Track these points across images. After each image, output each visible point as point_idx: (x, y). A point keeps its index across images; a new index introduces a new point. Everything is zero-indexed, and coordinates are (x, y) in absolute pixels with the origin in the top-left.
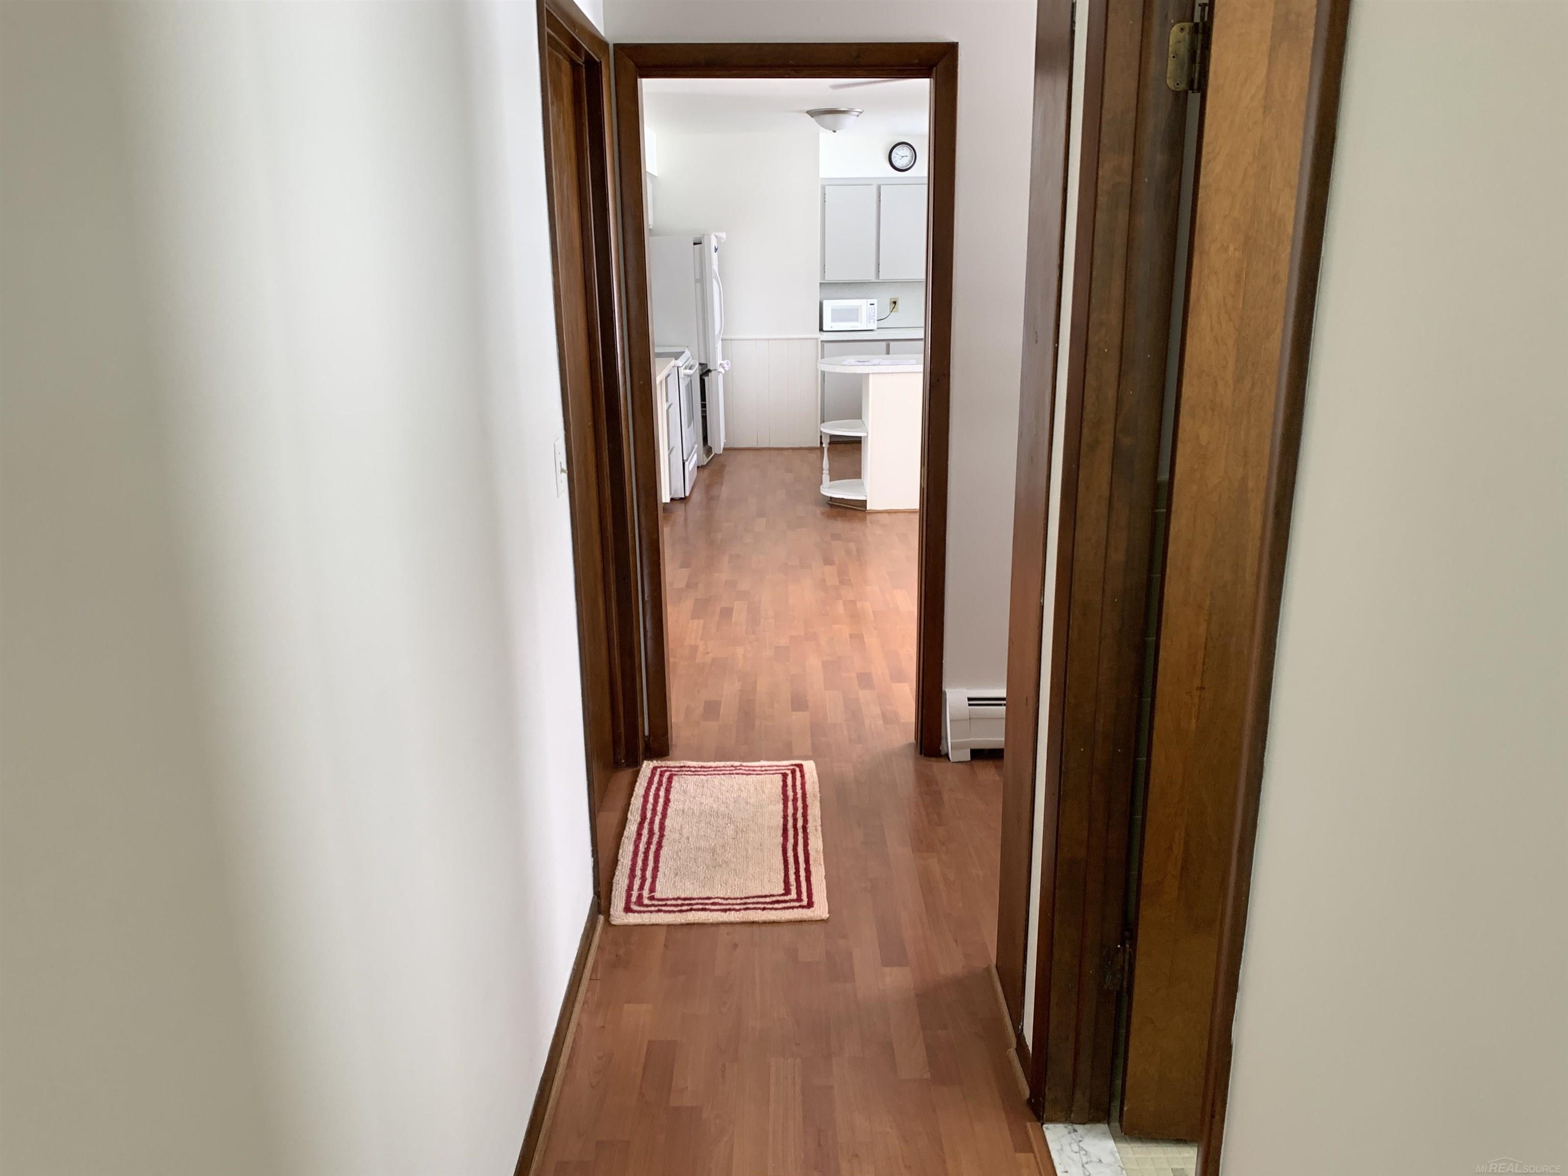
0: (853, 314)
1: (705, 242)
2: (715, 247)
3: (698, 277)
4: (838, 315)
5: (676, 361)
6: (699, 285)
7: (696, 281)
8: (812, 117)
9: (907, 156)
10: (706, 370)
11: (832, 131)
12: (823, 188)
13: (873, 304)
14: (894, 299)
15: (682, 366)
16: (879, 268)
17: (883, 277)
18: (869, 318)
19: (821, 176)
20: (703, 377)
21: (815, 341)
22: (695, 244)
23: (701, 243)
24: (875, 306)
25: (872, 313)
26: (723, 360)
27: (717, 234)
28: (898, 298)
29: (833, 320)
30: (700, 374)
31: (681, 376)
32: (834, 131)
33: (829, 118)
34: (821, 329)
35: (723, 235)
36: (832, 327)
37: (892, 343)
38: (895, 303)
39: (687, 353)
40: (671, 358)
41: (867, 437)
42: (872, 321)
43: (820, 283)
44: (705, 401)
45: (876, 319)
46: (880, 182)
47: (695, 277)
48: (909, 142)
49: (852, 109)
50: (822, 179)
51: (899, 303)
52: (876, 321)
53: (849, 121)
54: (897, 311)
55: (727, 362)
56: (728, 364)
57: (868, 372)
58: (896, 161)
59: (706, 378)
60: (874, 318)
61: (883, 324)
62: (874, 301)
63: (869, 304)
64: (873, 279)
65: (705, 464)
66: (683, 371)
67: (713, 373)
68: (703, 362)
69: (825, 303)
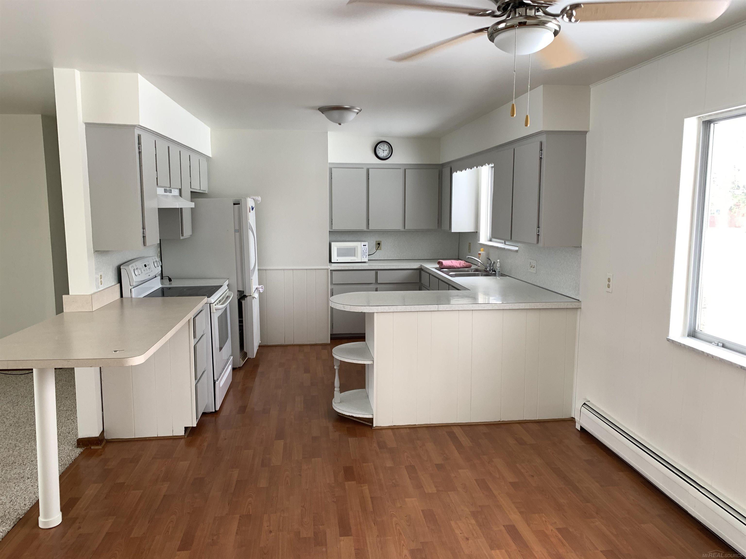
0: (352, 252)
1: (243, 203)
2: (252, 206)
3: (237, 228)
4: (342, 252)
5: (209, 299)
6: (237, 234)
7: (236, 231)
8: (323, 113)
9: (386, 150)
10: (242, 295)
11: (338, 124)
12: (331, 170)
13: (365, 245)
14: (379, 241)
15: (214, 303)
16: (369, 222)
17: (371, 227)
18: (363, 254)
19: (329, 161)
20: (241, 301)
21: (325, 271)
22: (234, 204)
23: (239, 204)
24: (367, 247)
25: (365, 251)
26: (259, 285)
27: (254, 197)
28: (381, 241)
29: (338, 255)
30: (238, 298)
31: (213, 310)
32: (340, 124)
33: (335, 113)
34: (330, 261)
35: (259, 199)
36: (337, 260)
37: (379, 272)
38: (379, 244)
39: (225, 288)
40: (205, 297)
41: (373, 365)
42: (365, 256)
43: (329, 231)
44: (242, 318)
45: (367, 254)
46: (368, 167)
47: (234, 228)
48: (387, 141)
49: (353, 107)
50: (330, 163)
51: (382, 244)
52: (367, 256)
53: (351, 116)
54: (381, 250)
55: (262, 287)
56: (262, 288)
57: (373, 312)
58: (379, 153)
59: (243, 302)
60: (366, 254)
61: (372, 257)
62: (366, 243)
63: (362, 246)
64: (364, 228)
65: (241, 366)
66: (214, 307)
67: (248, 298)
68: (241, 289)
69: (333, 244)
